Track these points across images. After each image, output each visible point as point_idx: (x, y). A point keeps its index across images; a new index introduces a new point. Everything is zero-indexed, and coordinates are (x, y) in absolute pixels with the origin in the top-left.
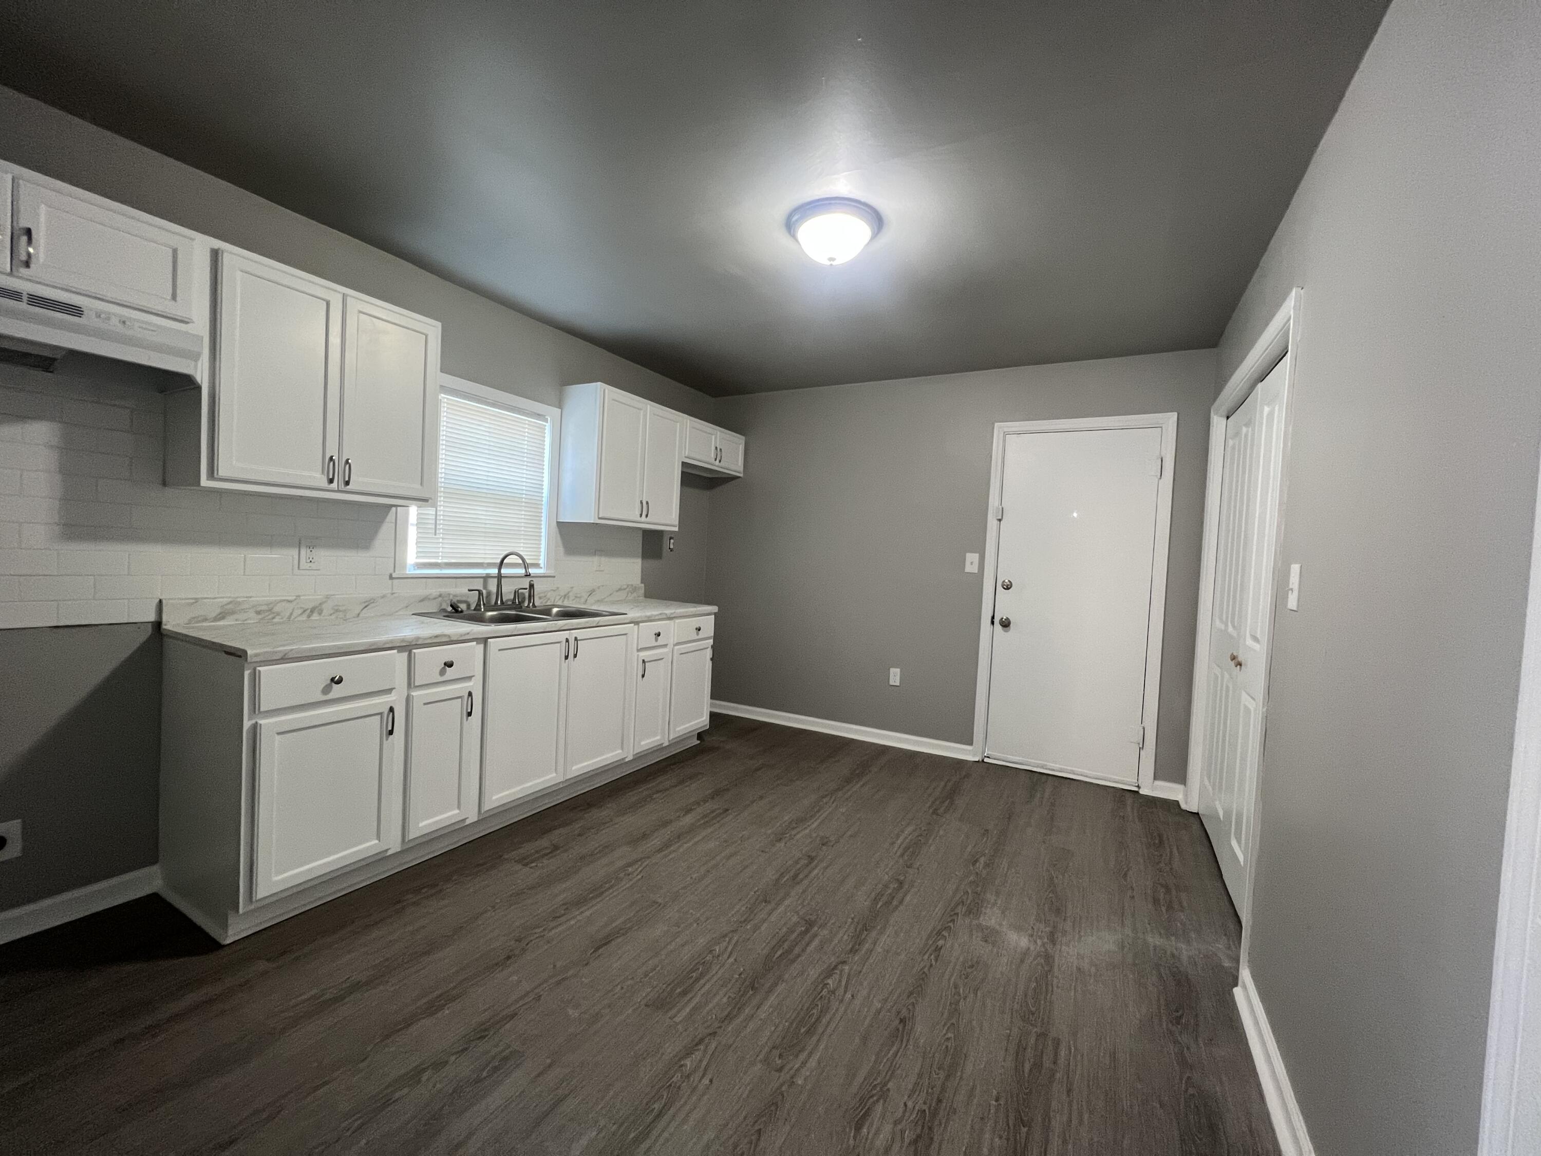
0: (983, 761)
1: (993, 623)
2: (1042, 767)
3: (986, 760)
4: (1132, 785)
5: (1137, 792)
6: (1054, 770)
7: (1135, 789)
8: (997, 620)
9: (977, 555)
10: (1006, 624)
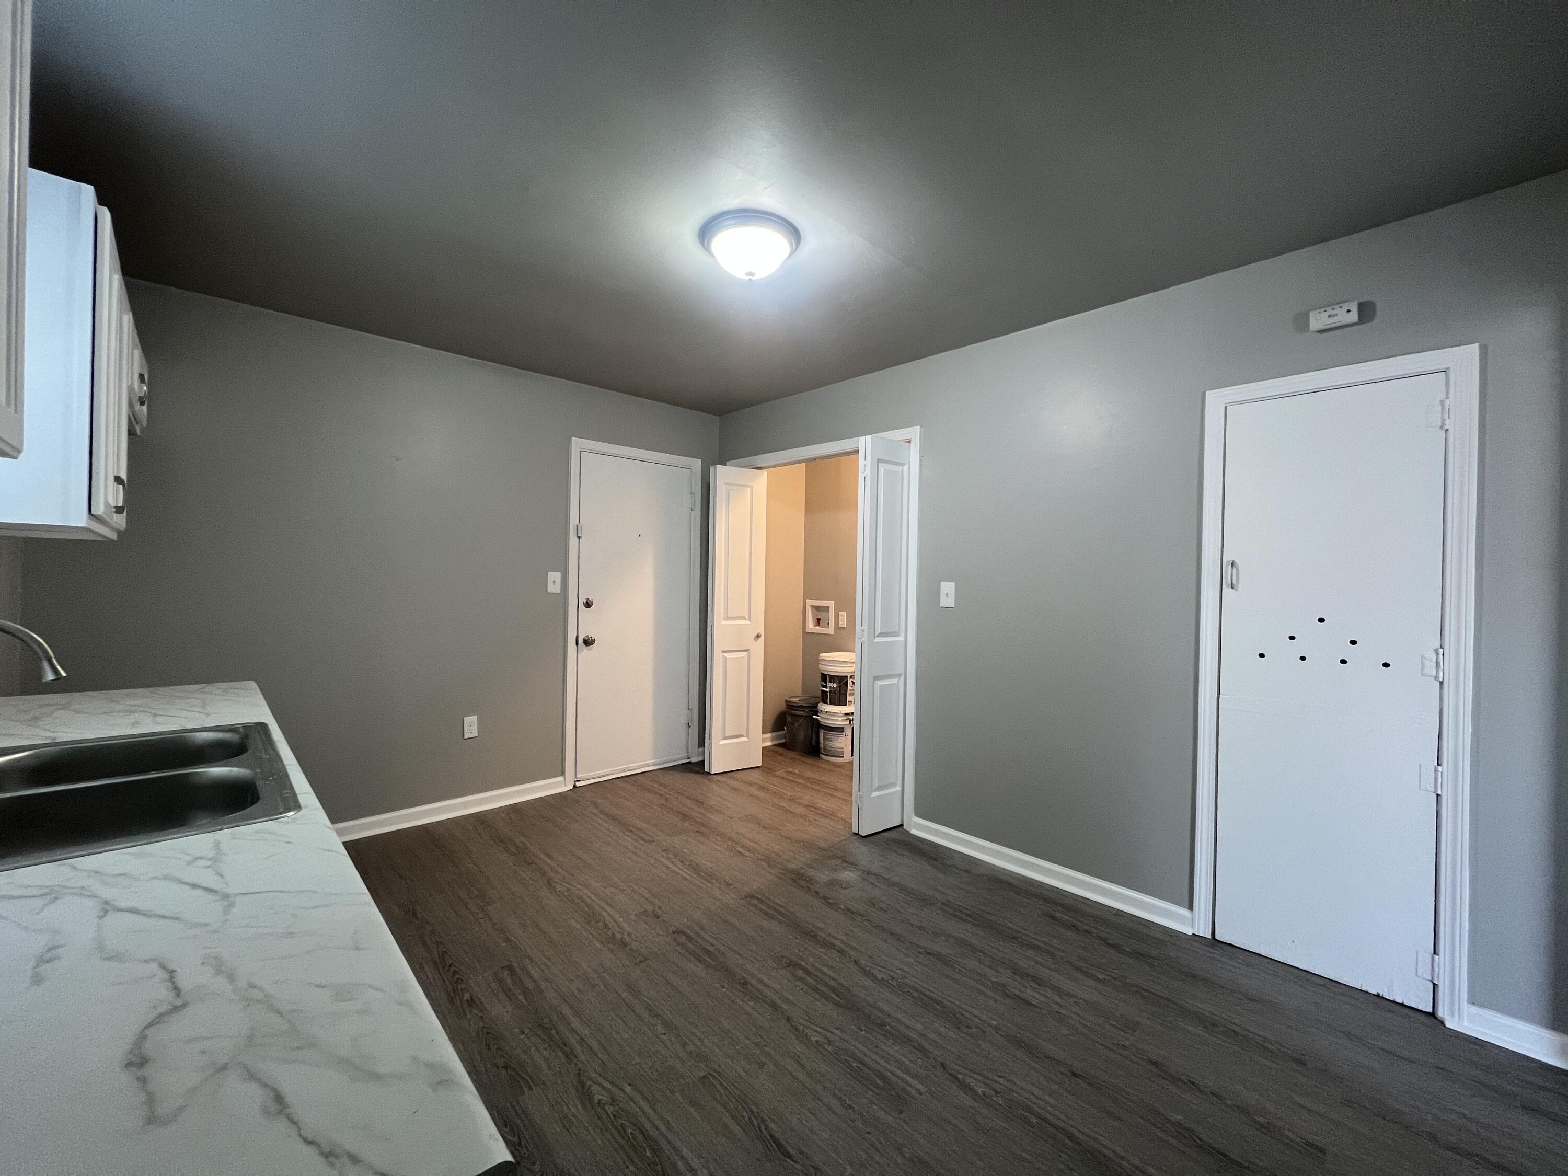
0: (575, 786)
1: (577, 644)
2: (624, 771)
3: (578, 784)
4: (683, 759)
5: (689, 763)
6: (634, 770)
7: (688, 760)
8: (580, 641)
9: (559, 574)
10: (588, 642)
